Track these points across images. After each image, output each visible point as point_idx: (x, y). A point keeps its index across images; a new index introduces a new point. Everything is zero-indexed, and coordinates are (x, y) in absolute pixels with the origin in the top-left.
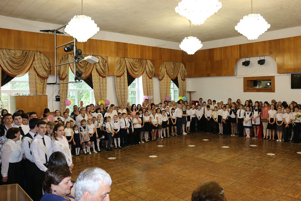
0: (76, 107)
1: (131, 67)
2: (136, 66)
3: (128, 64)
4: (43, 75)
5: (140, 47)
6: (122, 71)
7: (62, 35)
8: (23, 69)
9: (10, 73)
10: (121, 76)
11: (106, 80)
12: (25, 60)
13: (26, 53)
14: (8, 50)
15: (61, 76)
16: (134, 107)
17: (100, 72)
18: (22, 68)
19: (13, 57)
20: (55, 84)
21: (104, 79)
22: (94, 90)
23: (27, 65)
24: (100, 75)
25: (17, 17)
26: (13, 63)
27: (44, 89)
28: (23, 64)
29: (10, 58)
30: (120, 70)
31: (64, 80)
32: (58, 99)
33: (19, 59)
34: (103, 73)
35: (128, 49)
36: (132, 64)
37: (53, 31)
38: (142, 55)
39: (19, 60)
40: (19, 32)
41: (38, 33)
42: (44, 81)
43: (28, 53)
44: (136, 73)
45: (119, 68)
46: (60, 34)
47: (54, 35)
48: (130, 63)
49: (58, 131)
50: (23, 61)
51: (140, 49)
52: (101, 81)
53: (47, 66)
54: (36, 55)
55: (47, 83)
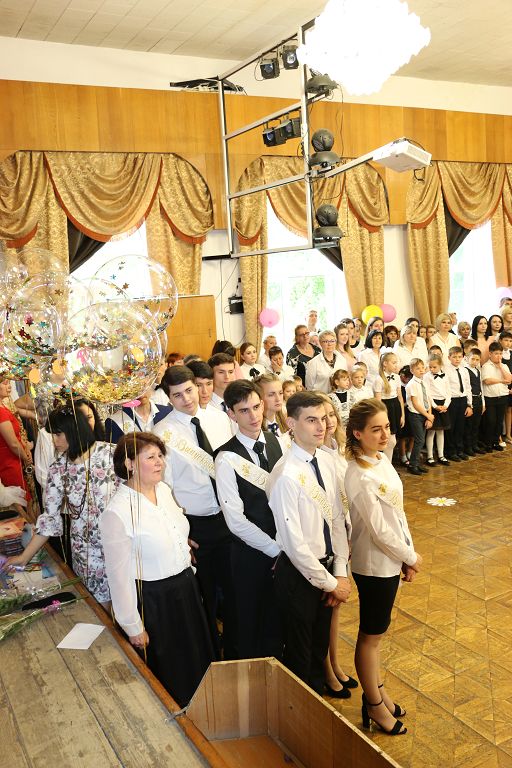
0: (303, 331)
1: (458, 191)
2: (472, 189)
3: (447, 184)
4: (190, 229)
5: (484, 120)
6: (429, 209)
7: (238, 93)
8: (131, 214)
9: (92, 229)
10: (428, 222)
11: (381, 240)
12: (135, 185)
13: (135, 161)
14: (80, 156)
15: (244, 229)
16: (480, 327)
17: (364, 213)
18: (126, 211)
19: (98, 177)
20: (227, 257)
21: (375, 235)
22: (346, 274)
23: (140, 201)
24: (362, 222)
25: (98, 45)
26: (98, 198)
27: (193, 273)
28: (128, 198)
29: (88, 182)
30: (424, 203)
31: (255, 245)
32: (237, 308)
33: (114, 182)
34: (370, 215)
35: (449, 129)
36: (461, 181)
37: (212, 83)
38: (490, 148)
39: (117, 185)
40: (110, 93)
41: (165, 93)
42: (194, 249)
43: (140, 162)
44: (472, 213)
45: (422, 198)
46: (233, 92)
47: (218, 95)
48: (452, 179)
49: (367, 430)
50: (129, 189)
51: (484, 128)
52: (367, 242)
53: (200, 200)
54: (164, 166)
55: (204, 256)
